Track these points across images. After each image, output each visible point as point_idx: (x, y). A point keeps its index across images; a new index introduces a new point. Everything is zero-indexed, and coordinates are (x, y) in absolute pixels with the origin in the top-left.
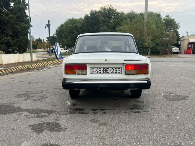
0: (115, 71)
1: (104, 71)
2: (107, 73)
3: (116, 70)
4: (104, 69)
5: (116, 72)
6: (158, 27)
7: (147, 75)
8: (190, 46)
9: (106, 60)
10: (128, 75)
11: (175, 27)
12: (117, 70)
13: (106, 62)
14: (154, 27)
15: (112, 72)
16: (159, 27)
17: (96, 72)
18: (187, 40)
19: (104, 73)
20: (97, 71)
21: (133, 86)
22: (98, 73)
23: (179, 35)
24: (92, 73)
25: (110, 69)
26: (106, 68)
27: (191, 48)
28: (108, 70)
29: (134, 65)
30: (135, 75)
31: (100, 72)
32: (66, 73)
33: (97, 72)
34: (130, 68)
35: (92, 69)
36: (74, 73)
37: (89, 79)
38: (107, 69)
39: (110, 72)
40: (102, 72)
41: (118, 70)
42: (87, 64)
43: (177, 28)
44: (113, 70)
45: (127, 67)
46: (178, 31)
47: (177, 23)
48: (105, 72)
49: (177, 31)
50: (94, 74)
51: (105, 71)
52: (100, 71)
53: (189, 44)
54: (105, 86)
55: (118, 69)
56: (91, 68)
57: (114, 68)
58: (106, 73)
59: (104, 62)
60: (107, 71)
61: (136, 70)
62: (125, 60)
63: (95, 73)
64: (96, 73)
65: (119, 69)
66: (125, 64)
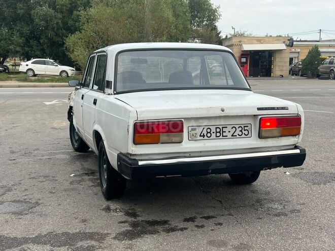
0: (238, 132)
1: (217, 132)
2: (223, 136)
3: (240, 129)
4: (216, 128)
5: (240, 133)
6: (176, 15)
7: (297, 136)
8: (244, 60)
9: (223, 110)
10: (263, 140)
11: (209, 16)
12: (243, 131)
13: (223, 114)
14: (169, 14)
15: (232, 136)
16: (179, 16)
17: (200, 136)
18: (237, 47)
19: (217, 137)
20: (202, 135)
21: (277, 162)
22: (206, 137)
23: (220, 33)
24: (192, 138)
25: (229, 128)
26: (221, 127)
27: (246, 63)
28: (224, 130)
29: (277, 119)
30: (277, 139)
31: (209, 135)
32: (136, 142)
33: (204, 136)
34: (268, 124)
35: (192, 130)
36: (156, 141)
37: (185, 153)
38: (223, 128)
39: (229, 135)
40: (214, 136)
41: (245, 130)
42: (183, 120)
43: (215, 19)
44: (234, 129)
45: (263, 122)
46: (217, 24)
47: (214, 7)
48: (218, 134)
49: (215, 26)
50: (195, 140)
51: (220, 132)
52: (210, 133)
53: (242, 55)
54: (224, 166)
55: (244, 127)
56: (190, 128)
57: (237, 127)
58: (221, 137)
59: (219, 113)
60: (223, 132)
61: (281, 128)
62: (259, 109)
63: (199, 138)
64: (202, 138)
65: (246, 128)
66: (260, 117)
